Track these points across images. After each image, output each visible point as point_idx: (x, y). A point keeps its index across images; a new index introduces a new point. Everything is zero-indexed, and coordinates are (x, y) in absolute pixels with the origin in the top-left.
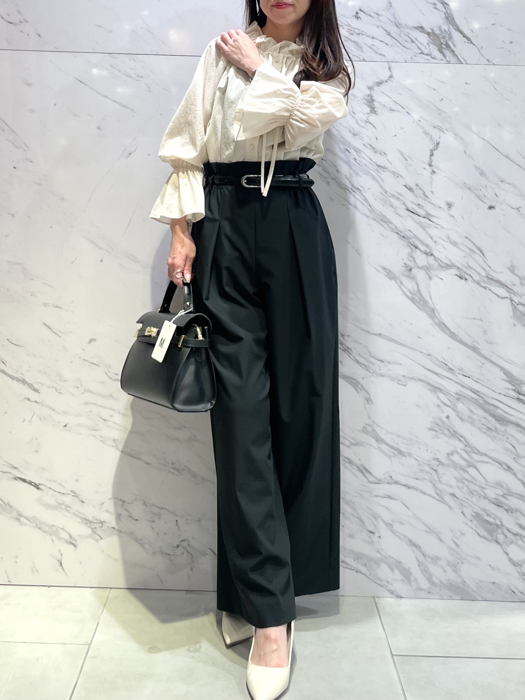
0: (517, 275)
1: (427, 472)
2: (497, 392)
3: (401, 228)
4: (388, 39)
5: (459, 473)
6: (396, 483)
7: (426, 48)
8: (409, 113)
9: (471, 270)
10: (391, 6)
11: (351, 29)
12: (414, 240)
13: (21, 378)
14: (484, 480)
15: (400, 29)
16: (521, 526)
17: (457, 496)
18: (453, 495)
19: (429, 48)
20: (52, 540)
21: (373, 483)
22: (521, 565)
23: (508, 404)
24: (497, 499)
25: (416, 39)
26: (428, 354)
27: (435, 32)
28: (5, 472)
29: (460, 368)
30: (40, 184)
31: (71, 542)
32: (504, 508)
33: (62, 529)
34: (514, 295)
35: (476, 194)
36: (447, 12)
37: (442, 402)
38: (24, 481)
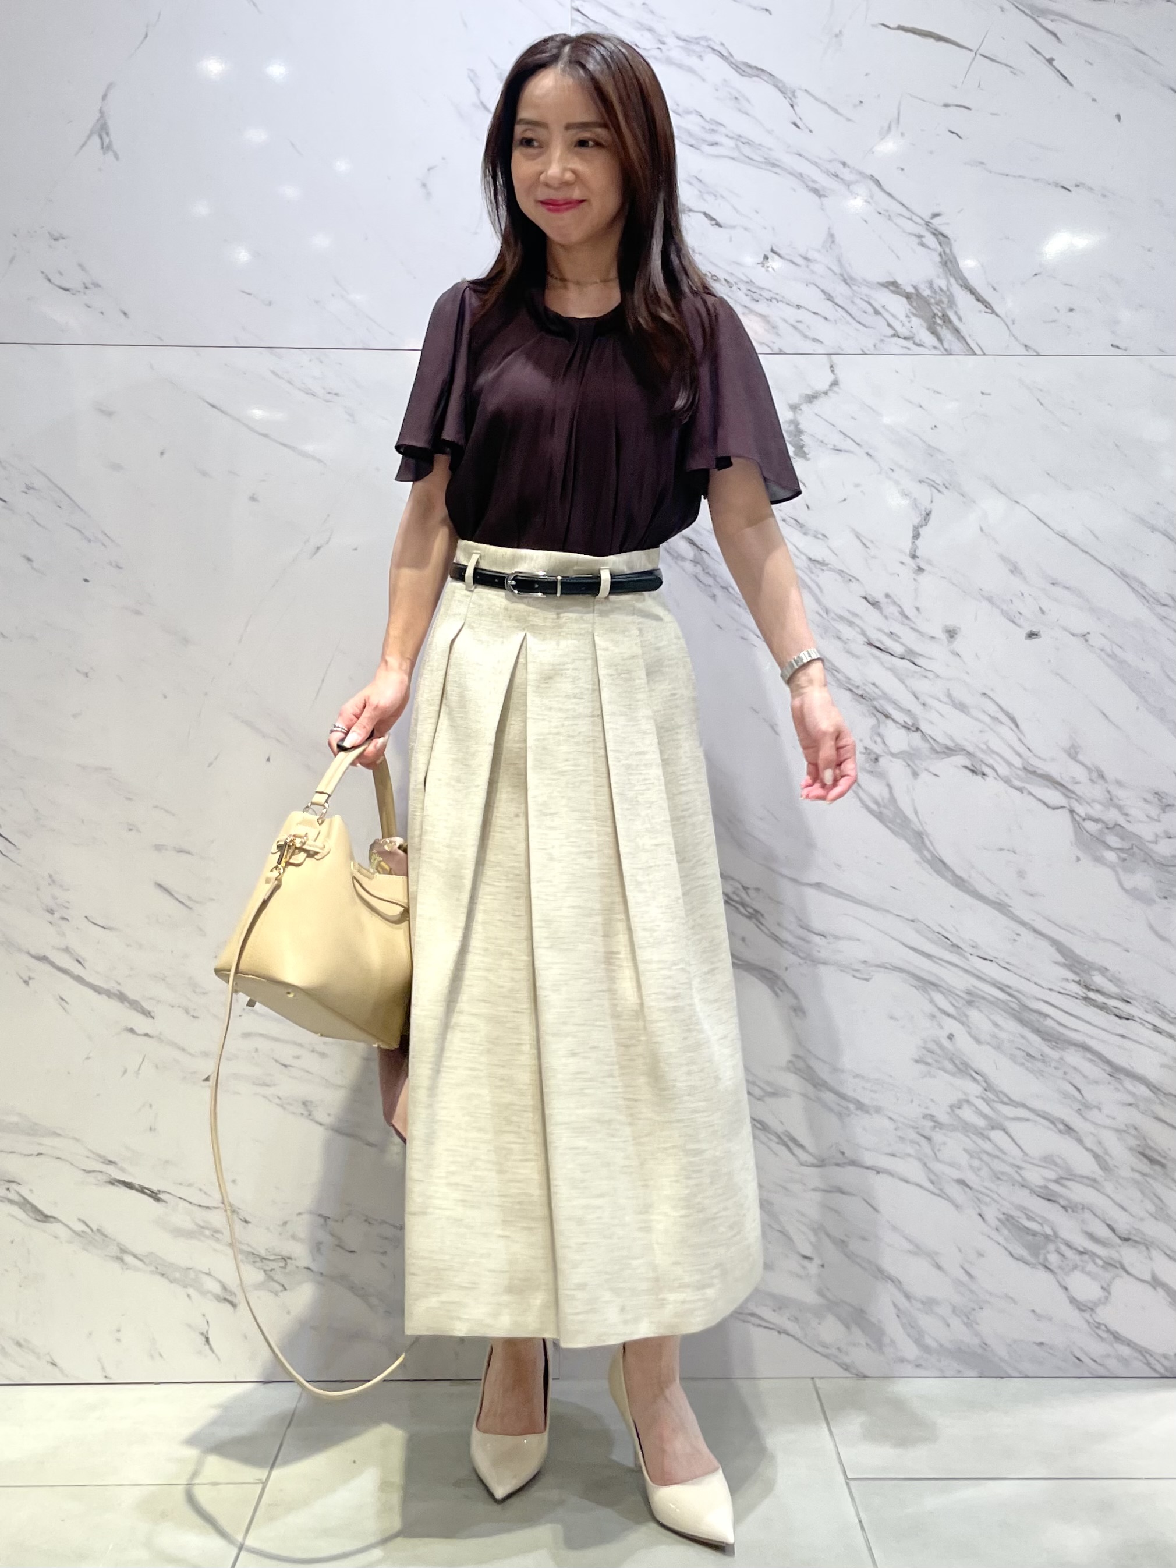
0: (1082, 764)
1: (912, 1142)
2: (1044, 985)
3: (856, 678)
4: (826, 309)
5: (974, 1142)
6: (853, 1163)
7: (903, 325)
8: (871, 456)
9: (994, 756)
10: (833, 242)
11: (754, 290)
12: (882, 702)
13: (115, 991)
14: (1022, 1154)
15: (849, 286)
16: (1092, 1237)
17: (970, 1184)
18: (962, 1182)
19: (908, 325)
20: (189, 1296)
21: (808, 1166)
22: (1092, 1309)
23: (1066, 1010)
24: (1046, 1187)
25: (884, 307)
26: (911, 918)
27: (921, 291)
28: (90, 1172)
29: (974, 944)
30: (138, 613)
31: (225, 1299)
32: (1060, 1204)
33: (206, 1274)
34: (1076, 800)
35: (1002, 610)
36: (945, 252)
37: (939, 1009)
38: (129, 1186)
